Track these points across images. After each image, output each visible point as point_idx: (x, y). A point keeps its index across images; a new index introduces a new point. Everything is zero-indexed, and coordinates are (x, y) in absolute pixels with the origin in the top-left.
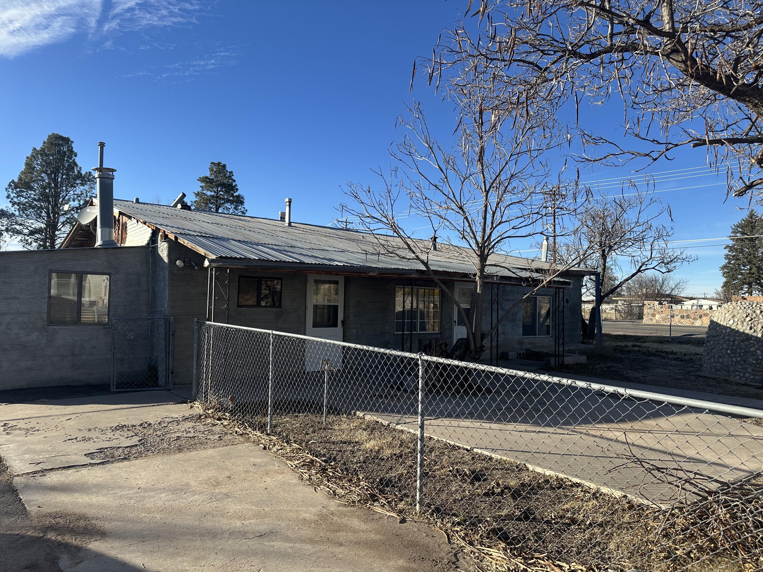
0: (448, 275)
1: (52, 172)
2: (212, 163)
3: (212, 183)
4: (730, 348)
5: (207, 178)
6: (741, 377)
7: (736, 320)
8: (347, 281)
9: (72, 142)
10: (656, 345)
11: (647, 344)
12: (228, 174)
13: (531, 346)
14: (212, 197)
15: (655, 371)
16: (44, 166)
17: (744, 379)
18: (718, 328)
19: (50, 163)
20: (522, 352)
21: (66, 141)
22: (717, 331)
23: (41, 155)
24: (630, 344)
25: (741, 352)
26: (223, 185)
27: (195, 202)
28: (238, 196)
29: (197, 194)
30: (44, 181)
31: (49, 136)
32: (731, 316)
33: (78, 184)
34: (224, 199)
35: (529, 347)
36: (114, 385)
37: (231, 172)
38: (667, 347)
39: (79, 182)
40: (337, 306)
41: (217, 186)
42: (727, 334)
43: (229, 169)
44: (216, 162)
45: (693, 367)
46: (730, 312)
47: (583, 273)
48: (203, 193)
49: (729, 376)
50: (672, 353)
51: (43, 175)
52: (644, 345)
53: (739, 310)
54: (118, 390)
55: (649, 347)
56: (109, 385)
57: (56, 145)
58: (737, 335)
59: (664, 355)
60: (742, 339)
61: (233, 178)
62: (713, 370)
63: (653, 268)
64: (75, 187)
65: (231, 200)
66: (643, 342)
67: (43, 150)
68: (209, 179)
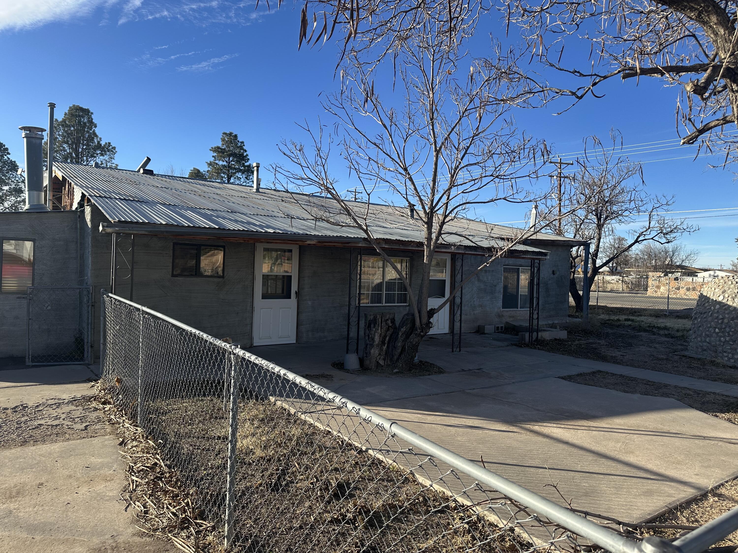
0: (402, 245)
1: (73, 143)
2: (225, 133)
3: (223, 153)
4: (719, 326)
5: (218, 148)
6: (729, 359)
7: (726, 296)
8: (303, 250)
9: (92, 113)
10: (650, 320)
11: (642, 318)
12: (239, 144)
13: (511, 319)
14: (224, 166)
15: (637, 349)
16: (65, 137)
17: (732, 361)
18: (707, 304)
19: (71, 134)
20: (500, 326)
21: (87, 112)
22: (705, 307)
23: (63, 126)
24: (623, 317)
25: (730, 331)
26: (233, 155)
27: (208, 171)
28: (249, 166)
29: (210, 164)
30: (65, 151)
31: (70, 108)
32: (721, 291)
33: (97, 154)
34: (235, 169)
35: (509, 320)
36: (29, 358)
37: (242, 142)
38: (662, 322)
39: (98, 152)
40: (291, 276)
41: (229, 156)
42: (716, 311)
43: (240, 139)
44: (228, 132)
45: (682, 345)
46: (720, 287)
47: (572, 243)
48: (215, 163)
49: (716, 357)
50: (665, 328)
51: (65, 146)
52: (638, 319)
53: (730, 285)
54: (34, 364)
55: (642, 321)
56: (25, 358)
57: (76, 116)
58: (726, 312)
59: (655, 330)
60: (732, 316)
61: (245, 148)
62: (700, 350)
63: (652, 239)
64: (95, 157)
65: (241, 170)
66: (639, 316)
67: (64, 121)
68: (221, 149)
